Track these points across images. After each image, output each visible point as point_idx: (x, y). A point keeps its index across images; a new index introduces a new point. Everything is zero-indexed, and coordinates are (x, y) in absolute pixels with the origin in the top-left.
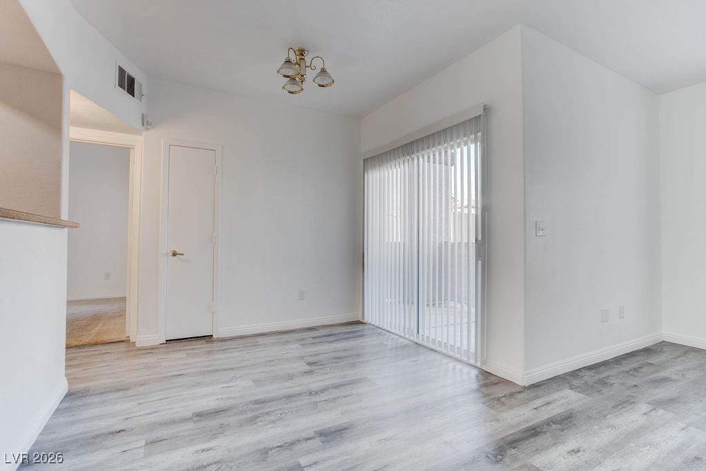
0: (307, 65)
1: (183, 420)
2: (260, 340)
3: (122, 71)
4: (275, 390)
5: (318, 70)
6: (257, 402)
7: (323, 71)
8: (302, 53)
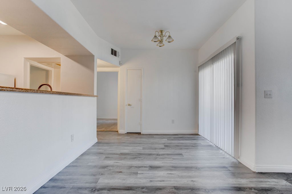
0: (164, 35)
1: (117, 154)
2: (155, 136)
3: (112, 50)
4: (147, 151)
5: (168, 37)
6: (139, 154)
7: (169, 37)
8: (162, 31)
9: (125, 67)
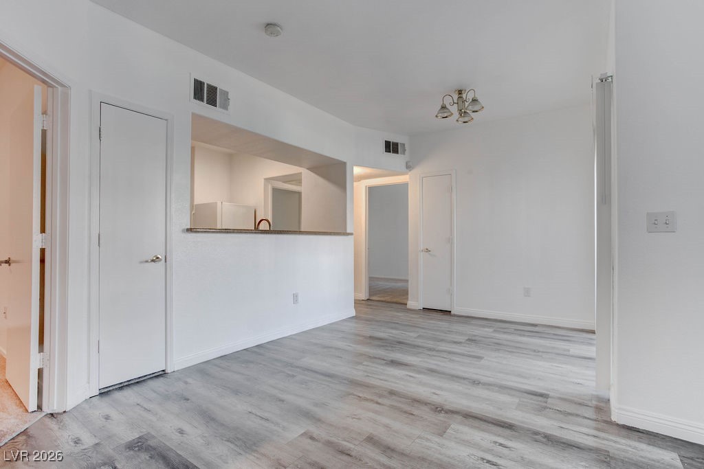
3: (387, 143)
7: (474, 101)
8: (460, 92)
9: (417, 172)
